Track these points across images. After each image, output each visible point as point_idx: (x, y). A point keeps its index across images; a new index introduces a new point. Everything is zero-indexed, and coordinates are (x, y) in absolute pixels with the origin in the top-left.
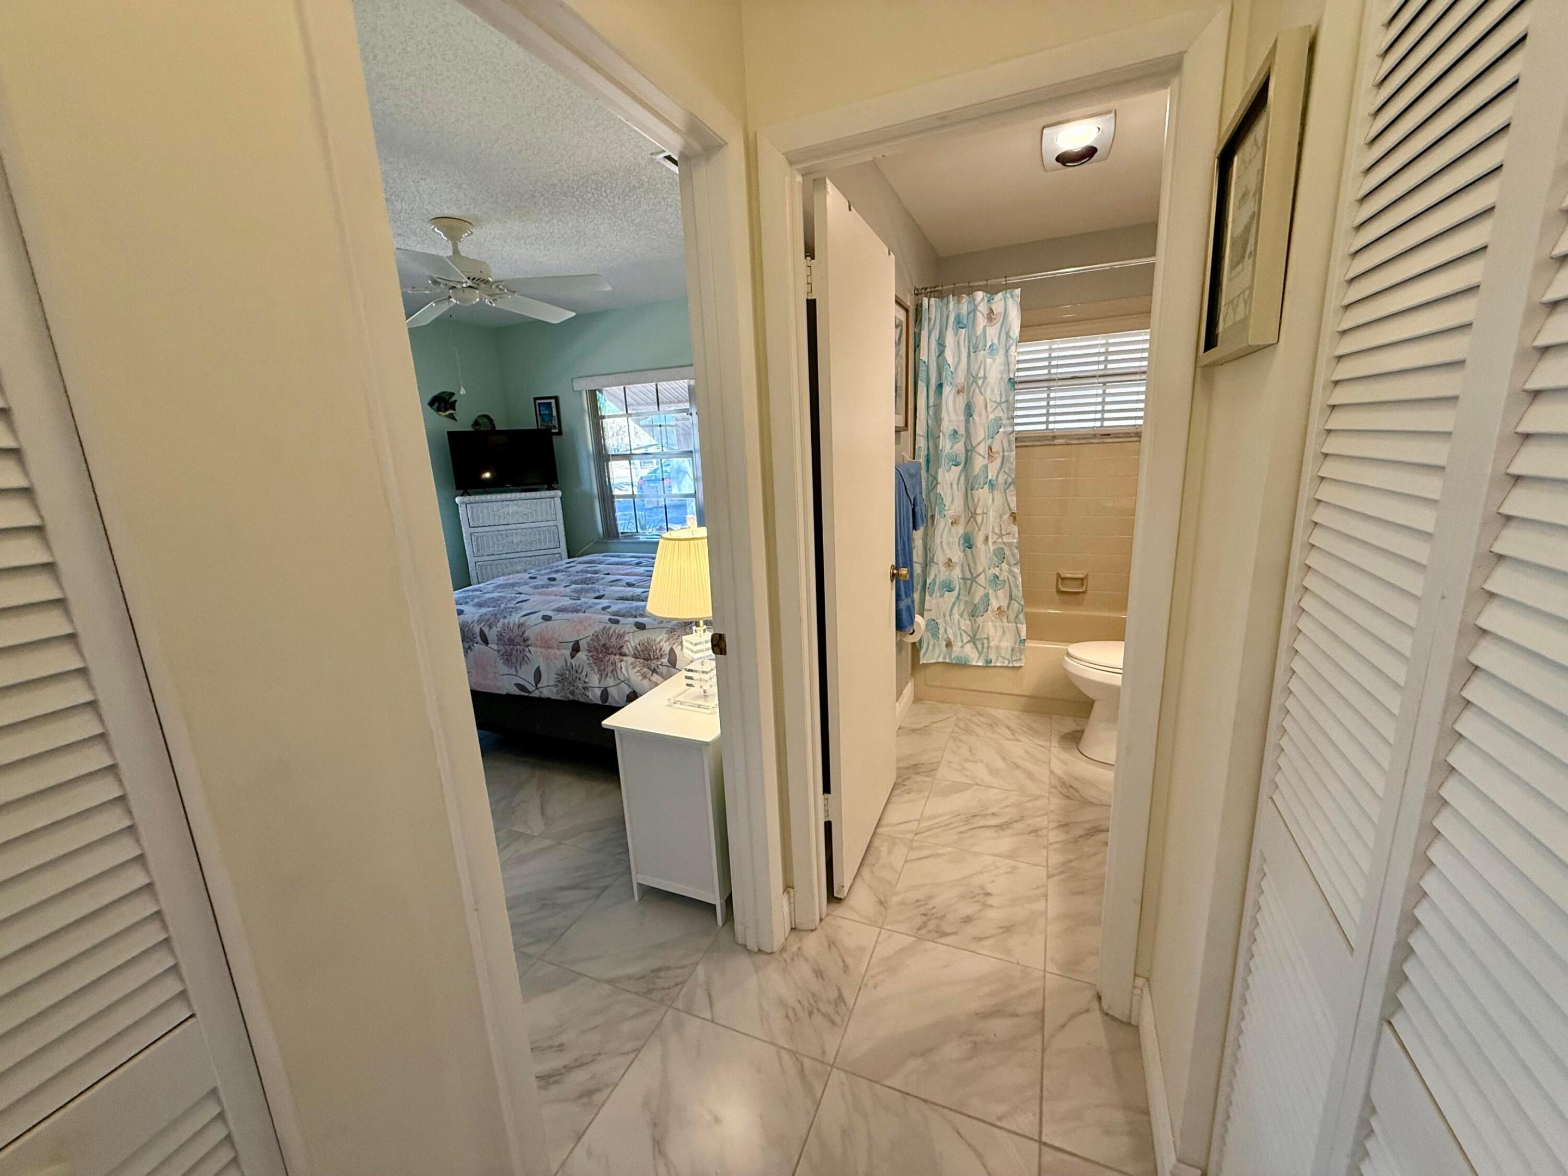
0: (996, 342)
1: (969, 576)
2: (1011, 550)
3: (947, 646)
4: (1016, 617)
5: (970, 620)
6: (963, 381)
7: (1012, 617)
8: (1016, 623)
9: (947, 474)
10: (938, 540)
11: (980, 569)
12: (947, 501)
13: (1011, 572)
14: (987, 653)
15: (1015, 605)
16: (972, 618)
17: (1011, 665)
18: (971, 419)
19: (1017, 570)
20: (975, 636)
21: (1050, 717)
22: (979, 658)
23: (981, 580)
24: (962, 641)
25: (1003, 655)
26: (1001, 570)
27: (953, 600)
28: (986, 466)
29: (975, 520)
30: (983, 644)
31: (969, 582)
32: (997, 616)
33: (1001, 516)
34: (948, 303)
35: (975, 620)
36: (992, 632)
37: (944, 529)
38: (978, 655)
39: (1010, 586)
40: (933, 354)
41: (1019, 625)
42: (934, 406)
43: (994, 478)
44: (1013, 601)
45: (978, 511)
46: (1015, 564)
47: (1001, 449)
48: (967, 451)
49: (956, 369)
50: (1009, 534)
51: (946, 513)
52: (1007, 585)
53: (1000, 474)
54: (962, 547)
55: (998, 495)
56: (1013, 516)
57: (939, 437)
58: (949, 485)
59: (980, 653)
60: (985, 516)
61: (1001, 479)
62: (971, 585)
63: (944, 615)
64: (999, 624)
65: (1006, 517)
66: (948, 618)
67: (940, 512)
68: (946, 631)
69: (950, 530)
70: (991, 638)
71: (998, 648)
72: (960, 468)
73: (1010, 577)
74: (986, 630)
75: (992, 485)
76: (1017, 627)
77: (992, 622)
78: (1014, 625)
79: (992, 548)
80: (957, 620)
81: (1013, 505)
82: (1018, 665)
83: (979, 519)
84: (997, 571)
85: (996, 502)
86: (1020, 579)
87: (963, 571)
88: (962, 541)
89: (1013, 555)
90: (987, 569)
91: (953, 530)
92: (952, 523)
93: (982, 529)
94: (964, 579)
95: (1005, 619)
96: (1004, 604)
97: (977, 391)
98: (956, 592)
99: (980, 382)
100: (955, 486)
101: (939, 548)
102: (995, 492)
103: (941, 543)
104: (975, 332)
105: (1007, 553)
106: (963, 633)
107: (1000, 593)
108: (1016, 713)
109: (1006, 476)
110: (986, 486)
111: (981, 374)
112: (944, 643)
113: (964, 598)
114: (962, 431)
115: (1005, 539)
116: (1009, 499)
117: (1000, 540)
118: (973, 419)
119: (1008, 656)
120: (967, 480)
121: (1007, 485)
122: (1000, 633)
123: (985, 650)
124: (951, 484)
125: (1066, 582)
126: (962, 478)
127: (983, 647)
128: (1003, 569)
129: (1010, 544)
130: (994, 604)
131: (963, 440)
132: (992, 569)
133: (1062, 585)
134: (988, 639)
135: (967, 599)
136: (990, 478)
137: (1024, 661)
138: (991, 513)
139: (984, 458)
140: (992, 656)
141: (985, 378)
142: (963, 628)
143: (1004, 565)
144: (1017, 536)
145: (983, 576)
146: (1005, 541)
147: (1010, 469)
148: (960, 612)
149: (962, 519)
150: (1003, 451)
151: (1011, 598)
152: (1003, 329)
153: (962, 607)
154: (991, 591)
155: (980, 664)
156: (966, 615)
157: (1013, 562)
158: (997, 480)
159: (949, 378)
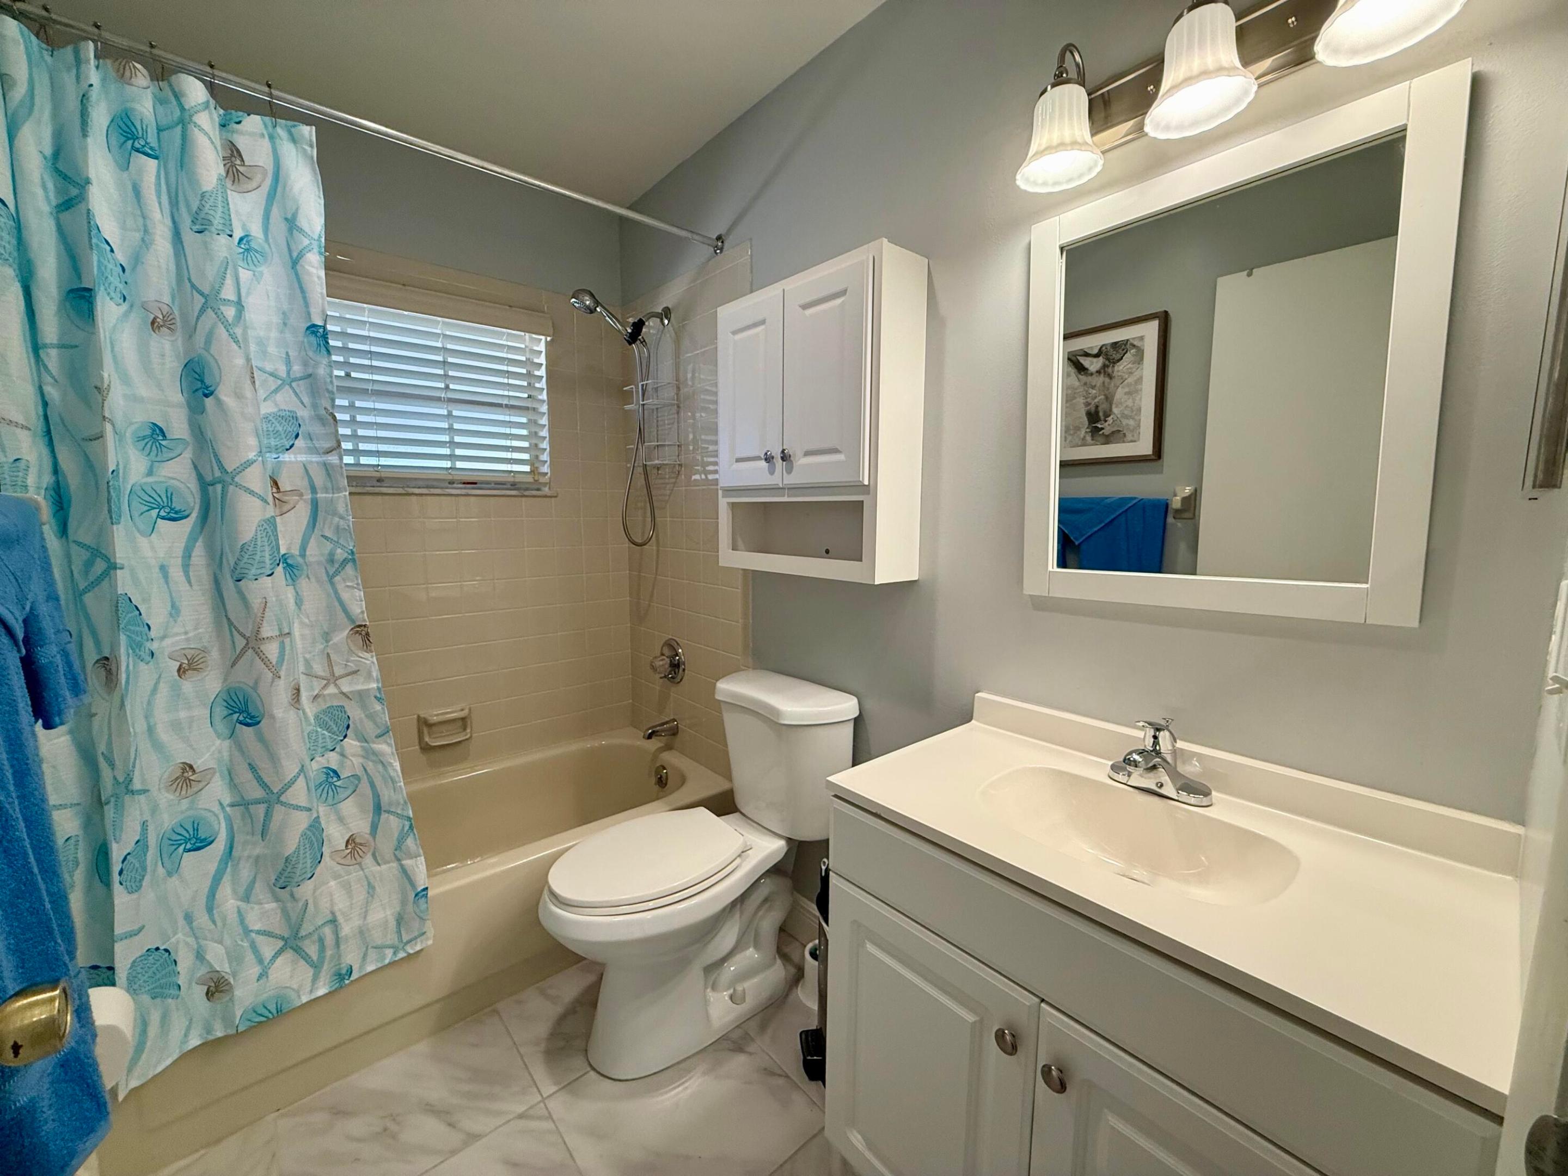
0: (256, 230)
1: (259, 793)
2: (364, 707)
3: (209, 995)
4: (398, 847)
5: (277, 899)
6: (167, 299)
7: (388, 854)
8: (399, 860)
9: (143, 542)
10: (138, 725)
11: (290, 768)
12: (156, 614)
13: (369, 754)
14: (338, 956)
15: (392, 824)
16: (284, 894)
17: (402, 955)
18: (209, 402)
19: (385, 748)
20: (296, 935)
21: (496, 1012)
22: (315, 979)
23: (299, 794)
24: (260, 961)
25: (379, 942)
26: (343, 755)
27: (212, 867)
28: (271, 522)
29: (259, 653)
30: (321, 940)
31: (260, 810)
32: (348, 860)
33: (327, 637)
34: (79, 61)
35: (292, 895)
36: (341, 904)
37: (155, 690)
38: (311, 972)
39: (372, 785)
40: (40, 192)
41: (407, 862)
42: (61, 346)
43: (296, 551)
44: (384, 816)
45: (267, 631)
46: (378, 737)
47: (306, 482)
48: (205, 485)
49: (137, 259)
50: (355, 672)
51: (154, 646)
52: (365, 787)
53: (312, 544)
54: (221, 726)
55: (311, 590)
56: (362, 633)
57: (100, 436)
58: (156, 571)
59: (316, 967)
60: (287, 641)
61: (315, 552)
62: (268, 814)
63: (189, 918)
64: (355, 875)
65: (341, 636)
66: (202, 919)
67: (135, 646)
68: (200, 956)
69: (176, 693)
70: (340, 919)
71: (362, 932)
72: (186, 526)
73: (370, 766)
74: (324, 904)
75: (291, 568)
76: (402, 866)
77: (336, 877)
78: (395, 865)
79: (310, 709)
80: (233, 917)
81: (357, 605)
82: (418, 948)
83: (272, 650)
84: (333, 760)
85: (307, 606)
86: (397, 765)
87: (233, 784)
88: (220, 711)
89: (371, 717)
90: (307, 761)
91: (187, 686)
92: (181, 671)
93: (282, 674)
94: (243, 804)
95: (368, 860)
96: (360, 825)
97: (221, 331)
98: (220, 845)
99: (230, 312)
100: (176, 573)
101: (144, 744)
102: (303, 583)
103: (151, 730)
104: (193, 181)
105: (355, 712)
106: (260, 939)
107: (349, 807)
108: (422, 1047)
109: (329, 546)
110: (280, 570)
111: (228, 293)
112: (200, 991)
113: (249, 849)
114: (178, 427)
115: (346, 686)
116: (345, 596)
117: (332, 690)
118: (219, 402)
119: (392, 938)
120: (216, 559)
121: (334, 568)
122: (360, 895)
123: (329, 953)
124: (163, 569)
125: (434, 729)
126: (199, 552)
127: (322, 948)
128: (348, 751)
129: (361, 696)
130: (336, 835)
131: (188, 455)
132: (318, 759)
133: (430, 735)
134: (333, 921)
135: (257, 851)
136: (283, 551)
137: (431, 932)
138: (297, 632)
139: (265, 501)
140: (351, 957)
141: (239, 305)
142: (257, 927)
143: (351, 744)
144: (375, 673)
145: (301, 782)
146: (345, 689)
147: (338, 529)
148: (242, 890)
149: (215, 654)
150: (314, 490)
151: (378, 809)
152: (275, 211)
153: (246, 872)
154: (322, 810)
155: (321, 992)
156: (260, 891)
157: (370, 729)
158: (303, 555)
159: (115, 281)
